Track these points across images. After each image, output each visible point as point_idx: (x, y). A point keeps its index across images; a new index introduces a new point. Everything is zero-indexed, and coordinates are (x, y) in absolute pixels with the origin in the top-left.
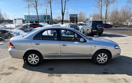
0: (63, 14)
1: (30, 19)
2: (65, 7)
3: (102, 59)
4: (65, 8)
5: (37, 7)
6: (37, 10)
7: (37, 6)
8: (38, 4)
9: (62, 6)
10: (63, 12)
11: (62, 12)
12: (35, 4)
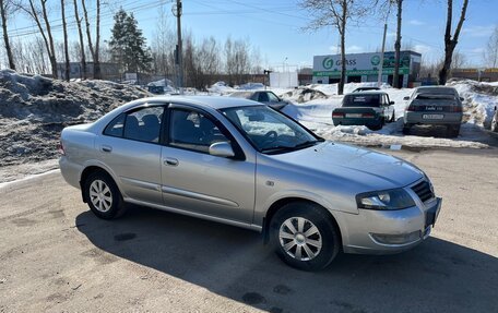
0: (450, 44)
1: (332, 69)
2: (463, 13)
3: (300, 241)
4: (463, 19)
5: (344, 23)
6: (343, 33)
7: (348, 21)
8: (351, 11)
9: (450, 10)
10: (453, 33)
11: (448, 35)
12: (341, 14)
